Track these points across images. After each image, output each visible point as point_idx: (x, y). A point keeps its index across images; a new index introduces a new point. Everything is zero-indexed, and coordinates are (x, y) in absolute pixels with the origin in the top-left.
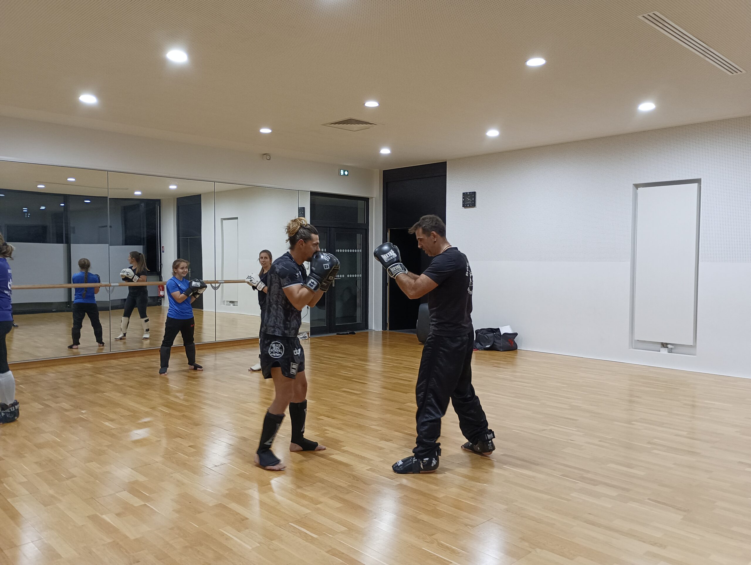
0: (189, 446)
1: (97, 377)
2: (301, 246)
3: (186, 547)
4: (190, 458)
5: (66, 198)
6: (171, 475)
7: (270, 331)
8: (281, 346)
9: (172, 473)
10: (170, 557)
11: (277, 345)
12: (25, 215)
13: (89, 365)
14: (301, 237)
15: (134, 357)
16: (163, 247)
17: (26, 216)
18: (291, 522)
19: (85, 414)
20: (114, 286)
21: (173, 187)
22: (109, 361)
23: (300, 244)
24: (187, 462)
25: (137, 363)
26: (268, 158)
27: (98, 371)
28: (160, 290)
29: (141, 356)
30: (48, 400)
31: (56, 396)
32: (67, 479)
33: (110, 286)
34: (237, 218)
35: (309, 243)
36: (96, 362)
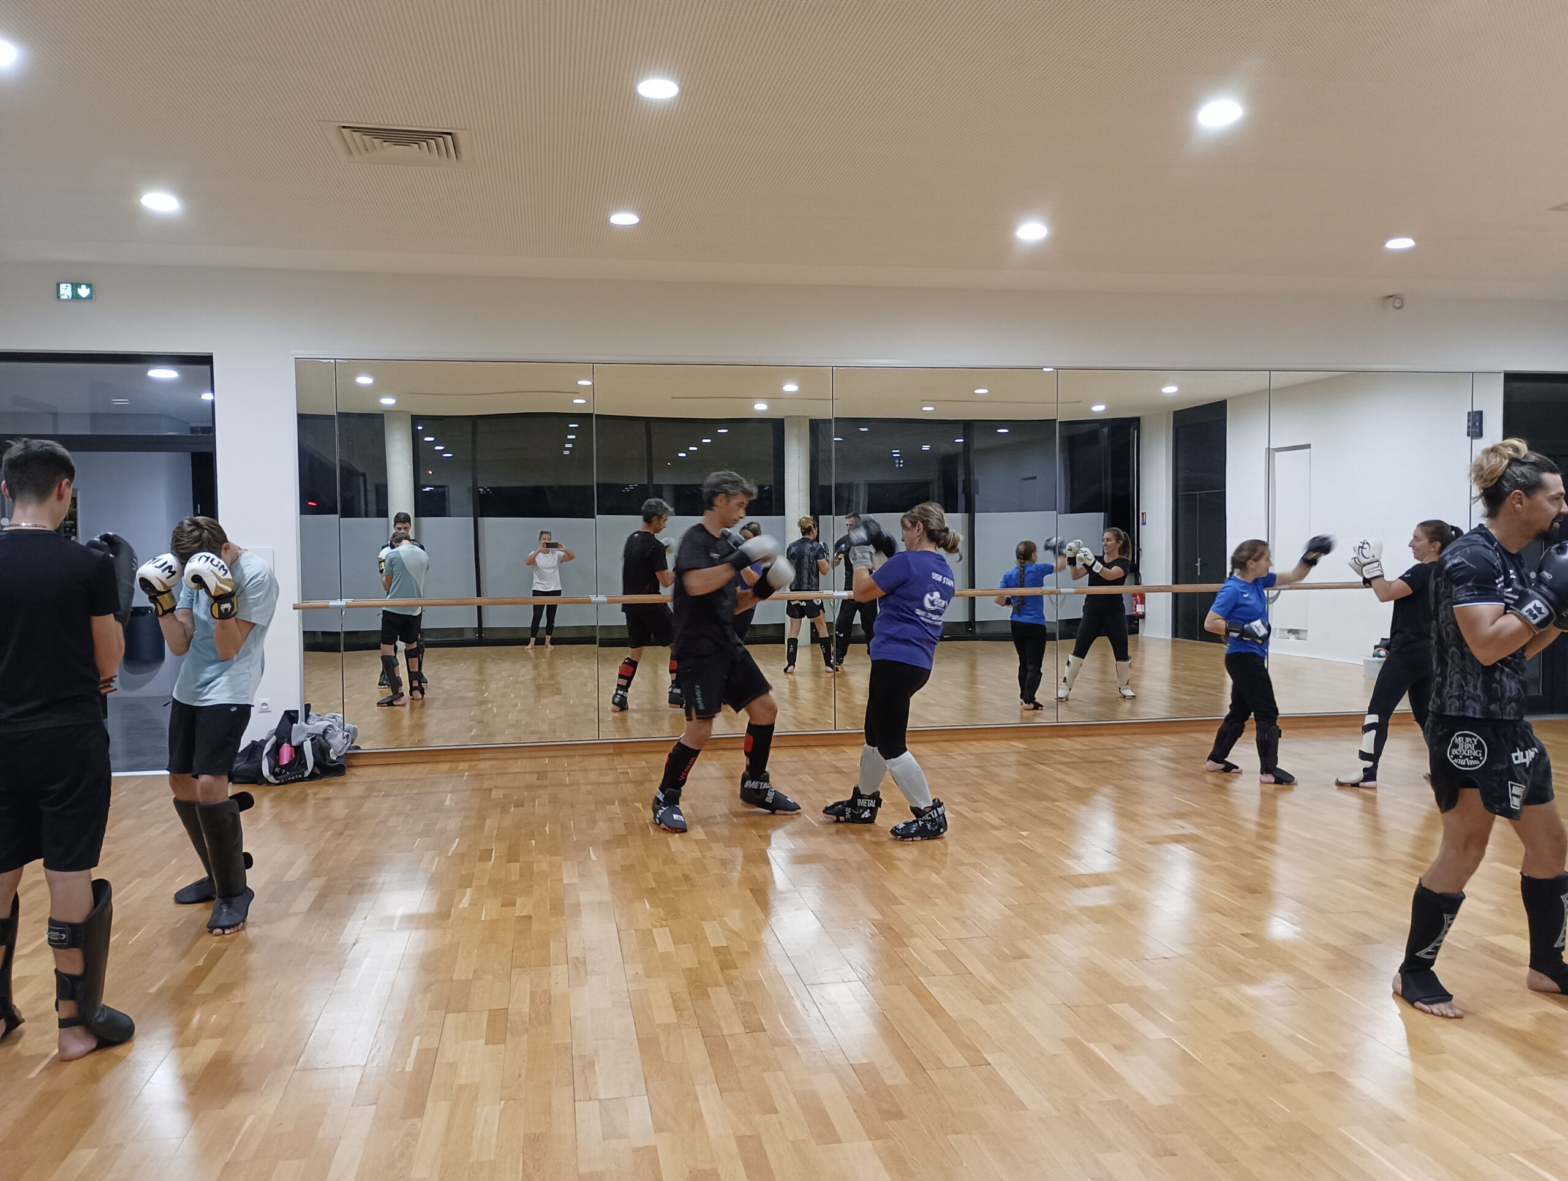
0: (1242, 934)
1: (1039, 770)
2: (1519, 506)
3: (1270, 1149)
4: (1249, 960)
5: (967, 427)
6: (1215, 989)
7: (1453, 708)
8: (1479, 741)
9: (1215, 986)
10: (1237, 1161)
11: (1468, 739)
12: (895, 464)
13: (1020, 745)
14: (1517, 485)
15: (1101, 735)
16: (1143, 514)
17: (897, 466)
18: (1514, 1152)
19: (1026, 838)
20: (1066, 594)
21: (1170, 390)
22: (1054, 740)
23: (1514, 502)
24: (1242, 968)
25: (1108, 749)
26: (1398, 305)
27: (1039, 757)
28: (1137, 603)
29: (1113, 735)
30: (960, 804)
31: (972, 798)
32: (1015, 959)
33: (1058, 594)
34: (1308, 446)
35: (1540, 497)
36: (1032, 741)
